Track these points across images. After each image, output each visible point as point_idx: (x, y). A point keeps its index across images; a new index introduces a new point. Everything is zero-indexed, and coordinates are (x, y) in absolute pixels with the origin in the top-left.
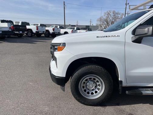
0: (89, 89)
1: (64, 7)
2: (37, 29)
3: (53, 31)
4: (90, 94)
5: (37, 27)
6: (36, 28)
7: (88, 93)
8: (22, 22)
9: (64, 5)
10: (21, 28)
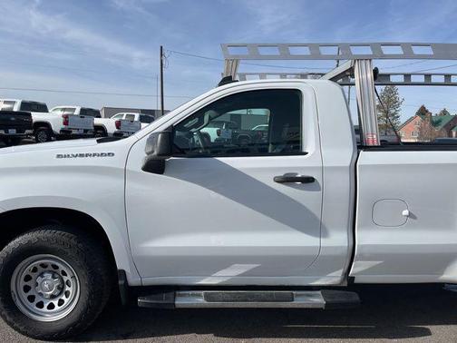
0: (41, 294)
1: (162, 61)
2: (66, 123)
3: (118, 128)
4: (45, 309)
5: (66, 117)
6: (62, 120)
7: (40, 305)
8: (22, 103)
9: (162, 55)
10: (13, 119)
